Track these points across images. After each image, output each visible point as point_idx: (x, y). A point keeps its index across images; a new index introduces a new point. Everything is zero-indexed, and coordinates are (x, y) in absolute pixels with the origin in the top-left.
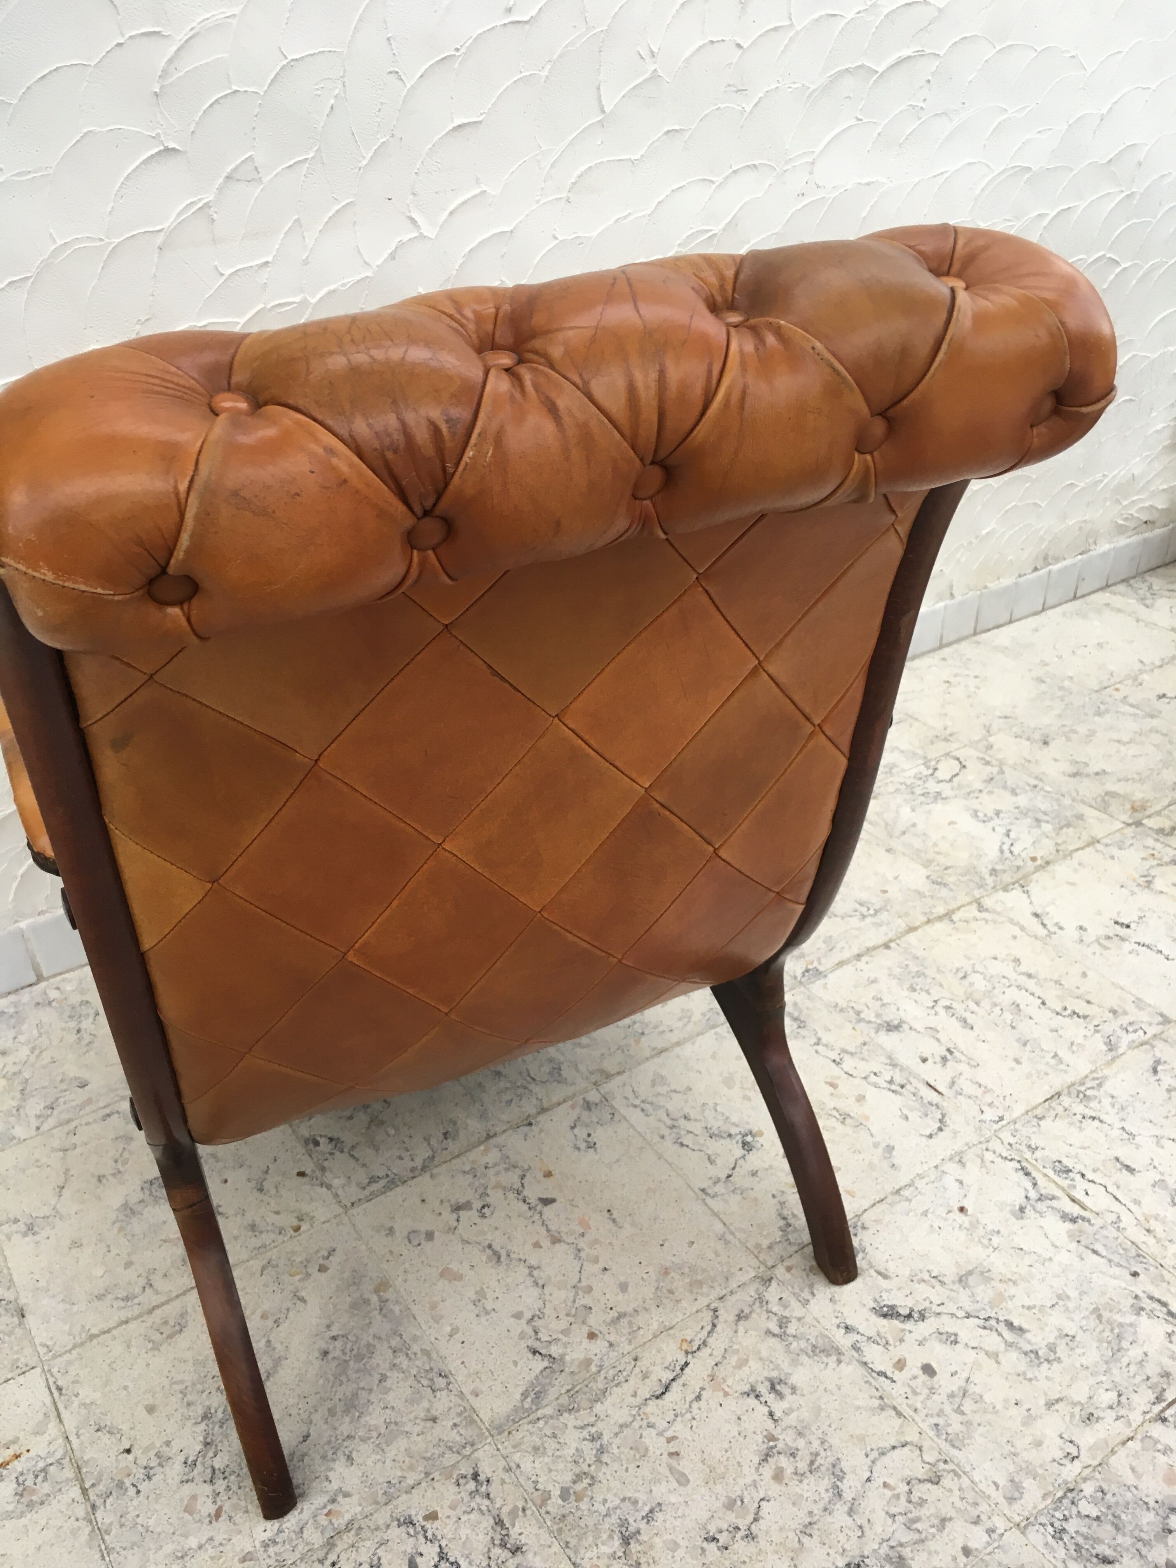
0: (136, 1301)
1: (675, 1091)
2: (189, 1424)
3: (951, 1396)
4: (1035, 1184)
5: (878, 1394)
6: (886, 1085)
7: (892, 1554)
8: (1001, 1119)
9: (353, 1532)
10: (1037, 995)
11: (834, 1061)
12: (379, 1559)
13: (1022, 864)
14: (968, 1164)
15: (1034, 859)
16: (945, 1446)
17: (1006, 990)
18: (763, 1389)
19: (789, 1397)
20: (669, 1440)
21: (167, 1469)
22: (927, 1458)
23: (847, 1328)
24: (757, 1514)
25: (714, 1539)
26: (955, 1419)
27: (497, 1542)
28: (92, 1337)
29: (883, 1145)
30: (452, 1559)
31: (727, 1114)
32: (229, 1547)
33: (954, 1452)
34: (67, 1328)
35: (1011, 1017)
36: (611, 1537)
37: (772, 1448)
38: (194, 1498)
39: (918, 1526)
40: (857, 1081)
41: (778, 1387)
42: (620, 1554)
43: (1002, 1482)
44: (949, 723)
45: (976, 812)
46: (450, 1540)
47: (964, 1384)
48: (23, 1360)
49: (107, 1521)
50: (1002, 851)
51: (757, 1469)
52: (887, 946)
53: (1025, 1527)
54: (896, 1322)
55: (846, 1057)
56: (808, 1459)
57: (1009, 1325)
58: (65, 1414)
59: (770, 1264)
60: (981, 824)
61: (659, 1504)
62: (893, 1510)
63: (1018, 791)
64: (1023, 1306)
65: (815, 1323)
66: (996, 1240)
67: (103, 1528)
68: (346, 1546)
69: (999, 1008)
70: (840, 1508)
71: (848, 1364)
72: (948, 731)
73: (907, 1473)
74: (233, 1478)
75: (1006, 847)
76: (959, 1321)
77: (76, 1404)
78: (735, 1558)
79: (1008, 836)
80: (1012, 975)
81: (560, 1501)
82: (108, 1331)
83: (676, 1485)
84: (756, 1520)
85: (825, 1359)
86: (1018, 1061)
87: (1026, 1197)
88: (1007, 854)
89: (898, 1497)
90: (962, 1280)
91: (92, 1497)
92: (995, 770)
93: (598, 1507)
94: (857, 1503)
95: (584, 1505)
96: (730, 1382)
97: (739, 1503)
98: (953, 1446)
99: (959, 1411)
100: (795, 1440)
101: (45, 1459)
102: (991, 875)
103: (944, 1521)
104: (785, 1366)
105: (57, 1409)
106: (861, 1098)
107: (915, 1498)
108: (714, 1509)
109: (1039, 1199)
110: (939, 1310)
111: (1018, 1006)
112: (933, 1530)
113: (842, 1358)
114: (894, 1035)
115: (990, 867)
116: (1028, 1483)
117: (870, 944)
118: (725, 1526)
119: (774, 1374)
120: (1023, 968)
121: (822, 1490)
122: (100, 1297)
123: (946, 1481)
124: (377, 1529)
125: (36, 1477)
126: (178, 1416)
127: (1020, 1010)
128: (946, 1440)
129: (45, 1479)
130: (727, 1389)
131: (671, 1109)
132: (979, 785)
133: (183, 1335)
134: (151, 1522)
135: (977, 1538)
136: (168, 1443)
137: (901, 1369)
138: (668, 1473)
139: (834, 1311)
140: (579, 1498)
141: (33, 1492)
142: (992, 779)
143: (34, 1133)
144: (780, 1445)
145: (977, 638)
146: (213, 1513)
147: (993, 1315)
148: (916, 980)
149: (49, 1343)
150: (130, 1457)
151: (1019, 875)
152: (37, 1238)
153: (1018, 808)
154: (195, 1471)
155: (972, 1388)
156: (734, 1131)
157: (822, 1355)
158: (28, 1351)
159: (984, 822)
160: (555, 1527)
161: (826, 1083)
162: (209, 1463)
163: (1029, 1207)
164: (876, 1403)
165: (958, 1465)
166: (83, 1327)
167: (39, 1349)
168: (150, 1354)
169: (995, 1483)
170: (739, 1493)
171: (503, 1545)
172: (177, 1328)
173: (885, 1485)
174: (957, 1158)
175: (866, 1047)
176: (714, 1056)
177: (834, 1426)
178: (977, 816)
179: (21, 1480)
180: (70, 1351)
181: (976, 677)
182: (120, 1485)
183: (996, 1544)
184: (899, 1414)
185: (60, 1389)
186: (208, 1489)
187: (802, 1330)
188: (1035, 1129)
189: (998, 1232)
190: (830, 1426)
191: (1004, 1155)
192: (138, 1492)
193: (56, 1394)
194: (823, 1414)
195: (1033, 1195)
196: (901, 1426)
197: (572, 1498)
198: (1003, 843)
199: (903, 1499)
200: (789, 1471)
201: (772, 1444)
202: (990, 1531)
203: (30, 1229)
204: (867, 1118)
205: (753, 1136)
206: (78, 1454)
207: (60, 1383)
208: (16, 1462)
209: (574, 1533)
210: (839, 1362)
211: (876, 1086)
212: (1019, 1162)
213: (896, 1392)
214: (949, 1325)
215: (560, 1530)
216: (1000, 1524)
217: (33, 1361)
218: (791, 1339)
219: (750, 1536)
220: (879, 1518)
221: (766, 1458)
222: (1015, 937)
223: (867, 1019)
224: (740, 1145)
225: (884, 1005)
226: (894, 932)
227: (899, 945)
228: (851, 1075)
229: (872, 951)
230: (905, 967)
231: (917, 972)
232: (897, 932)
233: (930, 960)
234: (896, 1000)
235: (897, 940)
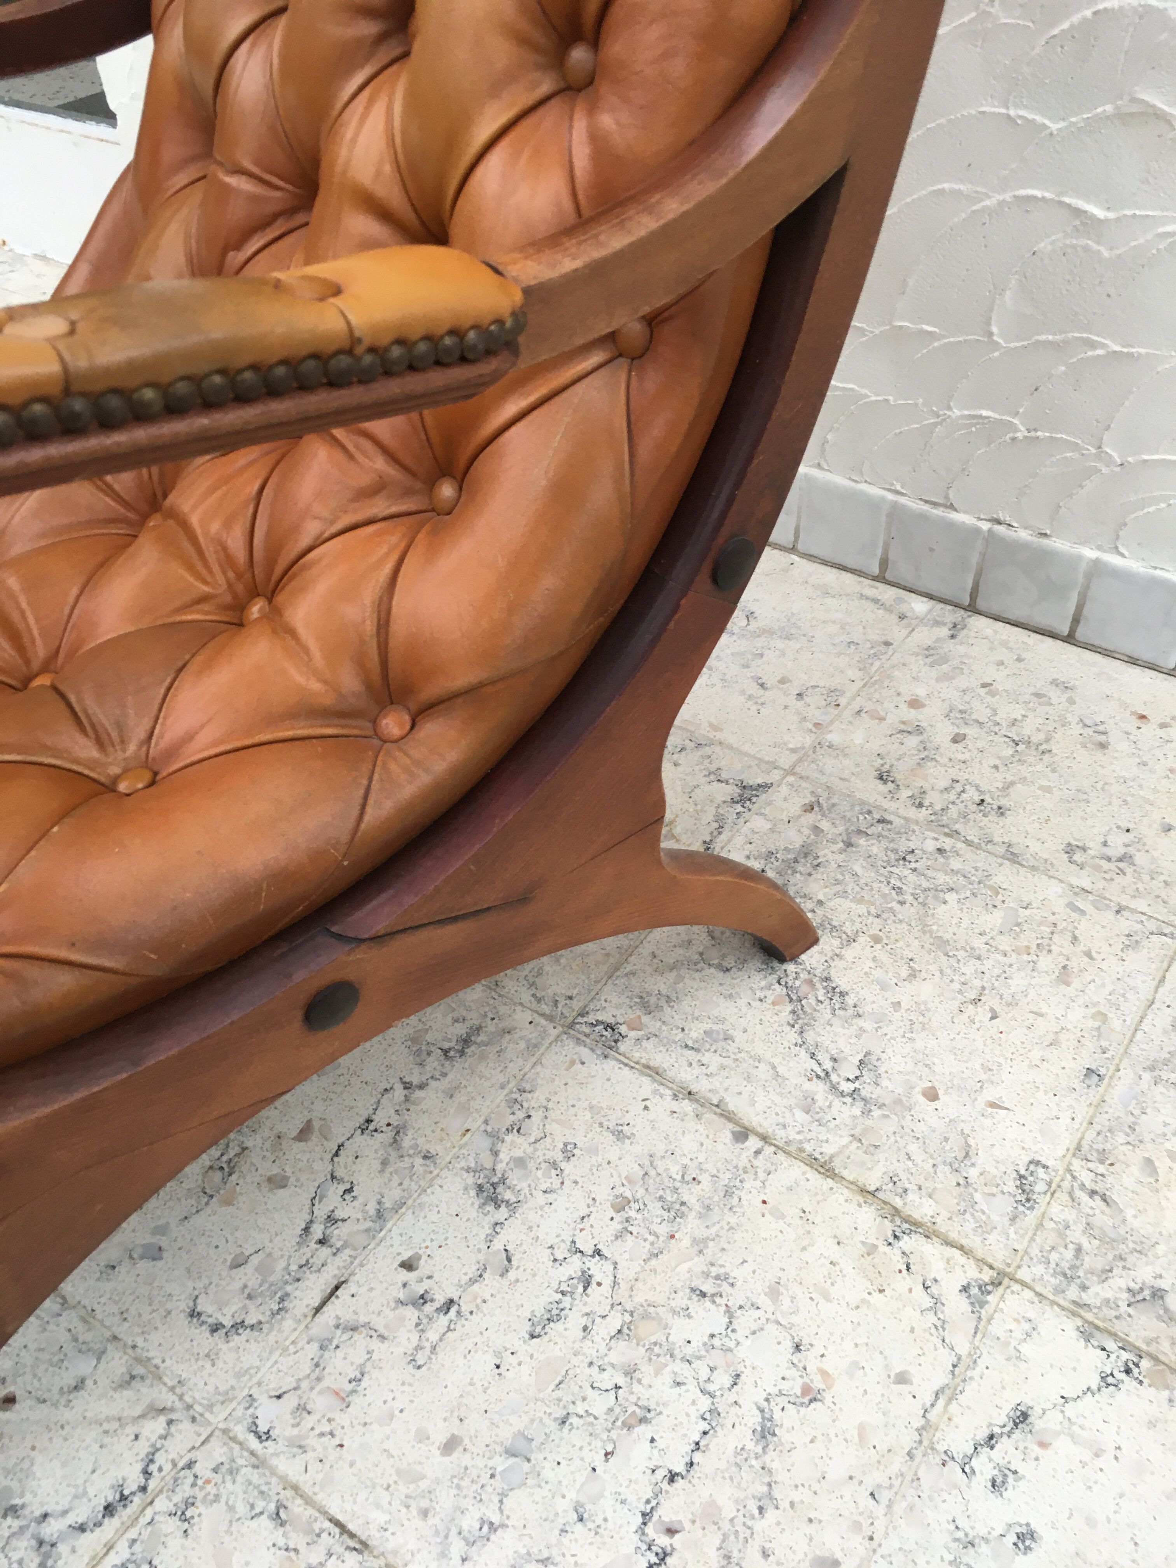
6: (321, 1211)
8: (265, 1437)
10: (697, 1457)
11: (369, 1121)
14: (127, 1393)
29: (163, 1242)
40: (323, 1167)
55: (387, 1136)
69: (620, 1380)
80: (751, 1395)
86: (450, 1445)
87: (45, 1516)
106: (277, 1182)
109: (41, 1543)
114: (470, 1202)
117: (733, 1104)
148: (655, 1208)
161: (309, 1122)
163: (16, 1524)
174: (139, 1370)
175: (419, 1161)
188: (242, 1509)
191: (161, 1459)
195: (51, 1529)
204: (228, 1202)
211: (316, 1199)
212: (143, 1489)
223: (503, 1148)
225: (554, 1165)
226: (799, 1137)
227: (761, 1157)
228: (336, 1154)
229: (715, 1114)
230: (688, 1178)
231: (683, 1204)
232: (801, 1142)
233: (733, 1220)
234: (576, 1182)
235: (773, 1149)
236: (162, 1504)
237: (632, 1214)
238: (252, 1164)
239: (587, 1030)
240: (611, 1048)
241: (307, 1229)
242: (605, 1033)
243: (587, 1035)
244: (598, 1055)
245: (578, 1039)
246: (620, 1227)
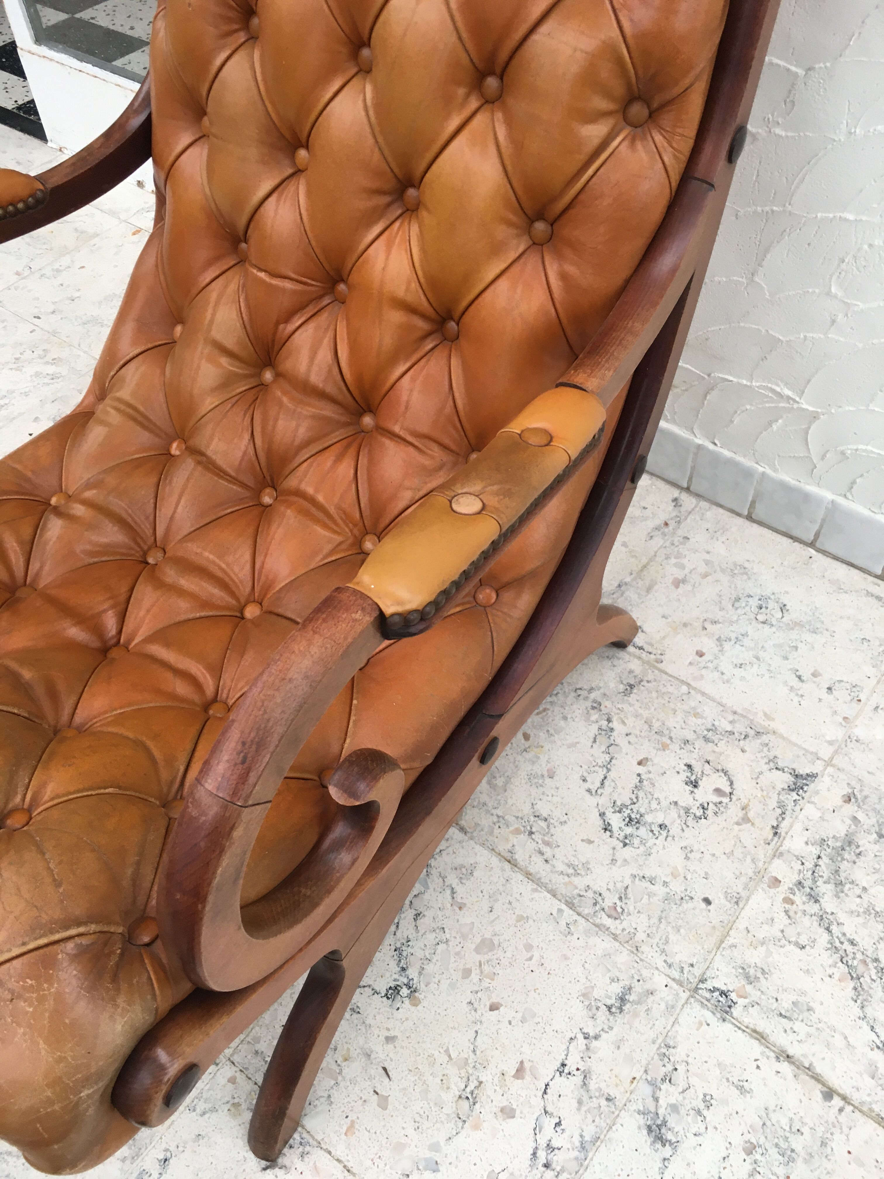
1: (453, 892)
6: (542, 1142)
11: (563, 1065)
23: (166, 1160)
29: (437, 1157)
31: (435, 958)
40: (538, 1103)
52: (829, 1094)
55: (578, 1079)
59: (236, 1058)
106: (508, 1113)
114: (644, 1139)
131: (426, 896)
148: (773, 1152)
156: (412, 972)
161: (522, 1062)
175: (604, 1103)
176: (520, 918)
204: (476, 1127)
205: (409, 996)
211: (537, 1130)
223: (661, 1095)
224: (392, 984)
225: (699, 1112)
226: (868, 1099)
227: (843, 1113)
228: (545, 1092)
229: (808, 1075)
230: (794, 1129)
231: (793, 1151)
232: (871, 1104)
233: (829, 1166)
234: (716, 1128)
235: (851, 1108)
237: (758, 1157)
238: (488, 1096)
239: (708, 995)
240: (727, 1012)
241: (534, 1154)
242: (721, 999)
243: (708, 1000)
244: (718, 1019)
245: (702, 1003)
246: (751, 1168)
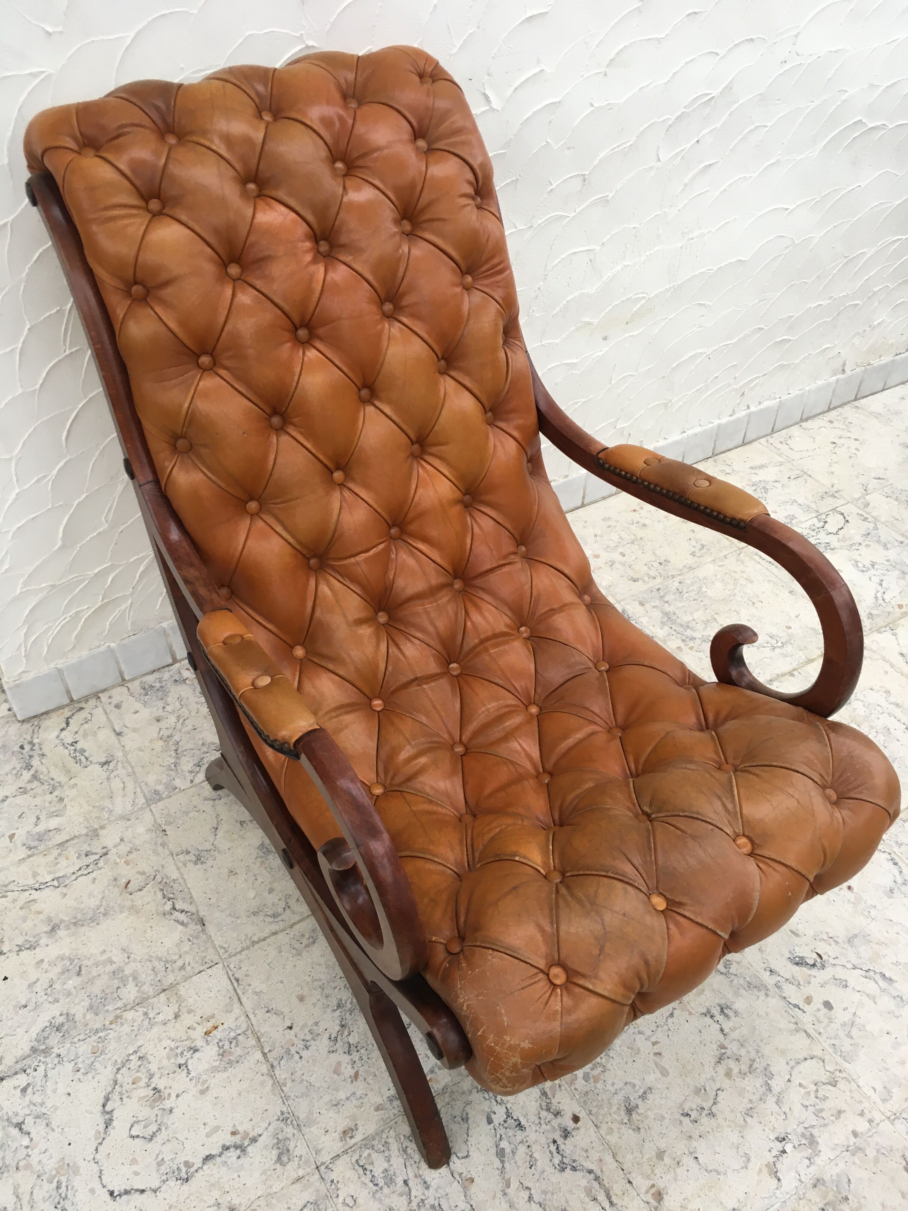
0: (280, 918)
2: (329, 1011)
3: (844, 1025)
4: (901, 872)
5: (793, 1020)
7: (808, 1134)
9: (447, 1094)
12: (467, 1114)
13: (891, 610)
15: (900, 606)
16: (839, 1060)
17: (880, 716)
18: (716, 1011)
19: (733, 1018)
20: (654, 1044)
21: (318, 1042)
22: (828, 1068)
23: (771, 971)
24: (715, 1099)
25: (687, 1115)
26: (847, 1042)
27: (544, 1107)
28: (254, 943)
30: (515, 1118)
32: (366, 1100)
33: (846, 1065)
34: (235, 935)
35: (884, 738)
36: (619, 1109)
37: (724, 1054)
38: (339, 1064)
39: (823, 1114)
41: (726, 1011)
42: (626, 1121)
43: (879, 1088)
44: (836, 482)
45: (857, 562)
46: (512, 1104)
47: (852, 1017)
48: (208, 957)
49: (283, 1077)
50: (876, 598)
51: (714, 1068)
53: (894, 1120)
54: (804, 969)
56: (749, 1063)
57: (883, 976)
58: (244, 1000)
60: (861, 574)
61: (650, 1088)
62: (806, 1103)
63: (889, 546)
64: (892, 963)
65: (749, 966)
66: (873, 913)
67: (282, 1081)
68: (444, 1104)
69: (875, 730)
70: (771, 1100)
71: (773, 997)
72: (835, 489)
73: (815, 1078)
74: (363, 1051)
75: (879, 595)
76: (848, 971)
77: (250, 991)
78: (702, 1128)
79: (881, 585)
80: (885, 704)
81: (583, 1082)
82: (264, 939)
83: (660, 1076)
84: (715, 1103)
85: (757, 993)
87: (895, 882)
88: (880, 601)
89: (809, 1093)
90: (850, 941)
91: (271, 1060)
92: (871, 526)
93: (609, 1087)
94: (781, 1096)
95: (600, 1085)
96: (692, 1004)
97: (703, 1091)
98: (845, 1060)
99: (849, 1036)
100: (739, 1049)
101: (235, 1030)
102: (869, 618)
103: (840, 1112)
104: (730, 996)
105: (237, 995)
107: (820, 1095)
108: (687, 1094)
109: (904, 884)
110: (834, 962)
111: (889, 729)
112: (833, 1118)
113: (769, 993)
115: (868, 612)
116: (895, 1090)
117: (779, 672)
118: (694, 1107)
119: (723, 1002)
120: (892, 699)
121: (758, 1085)
122: (255, 914)
123: (841, 1085)
124: (463, 1093)
125: (231, 1043)
126: (320, 1004)
127: (890, 733)
128: (841, 1056)
129: (237, 1046)
130: (691, 1010)
132: (858, 539)
133: (316, 945)
134: (312, 1080)
135: (862, 1126)
136: (316, 1024)
137: (809, 1004)
138: (654, 1066)
139: (762, 958)
140: (596, 1080)
141: (230, 1053)
142: (868, 534)
143: (189, 785)
144: (729, 1053)
145: (856, 403)
146: (353, 1075)
147: (872, 968)
149: (225, 946)
150: (292, 1032)
151: (889, 620)
152: (204, 866)
153: (888, 561)
154: (337, 1045)
155: (857, 1021)
157: (754, 990)
158: (211, 951)
159: (863, 571)
160: (582, 1099)
162: (346, 1039)
163: (896, 889)
164: (793, 1026)
165: (849, 1074)
166: (246, 935)
167: (219, 949)
168: (295, 959)
169: (873, 1088)
170: (702, 1084)
171: (548, 1110)
172: (311, 940)
173: (800, 1085)
177: (765, 1042)
178: (858, 566)
179: (221, 1044)
180: (240, 952)
181: (856, 440)
182: (288, 1052)
183: (874, 1130)
184: (808, 1035)
185: (238, 980)
186: (347, 1058)
187: (740, 971)
188: (901, 830)
189: (875, 907)
190: (762, 1041)
192: (301, 1057)
193: (235, 984)
194: (757, 1032)
195: (899, 880)
196: (810, 1045)
197: (592, 1080)
198: (878, 592)
199: (813, 1095)
200: (736, 1071)
201: (723, 1051)
202: (870, 1121)
203: (198, 860)
206: (257, 1029)
207: (236, 976)
208: (215, 1032)
209: (595, 1104)
210: (767, 995)
212: (890, 854)
213: (806, 1020)
214: (841, 974)
215: (585, 1102)
216: (878, 1117)
217: (216, 959)
218: (733, 977)
219: (712, 1114)
220: (797, 1108)
221: (720, 1060)
222: (886, 673)
229: (781, 677)
236: (896, 849)
